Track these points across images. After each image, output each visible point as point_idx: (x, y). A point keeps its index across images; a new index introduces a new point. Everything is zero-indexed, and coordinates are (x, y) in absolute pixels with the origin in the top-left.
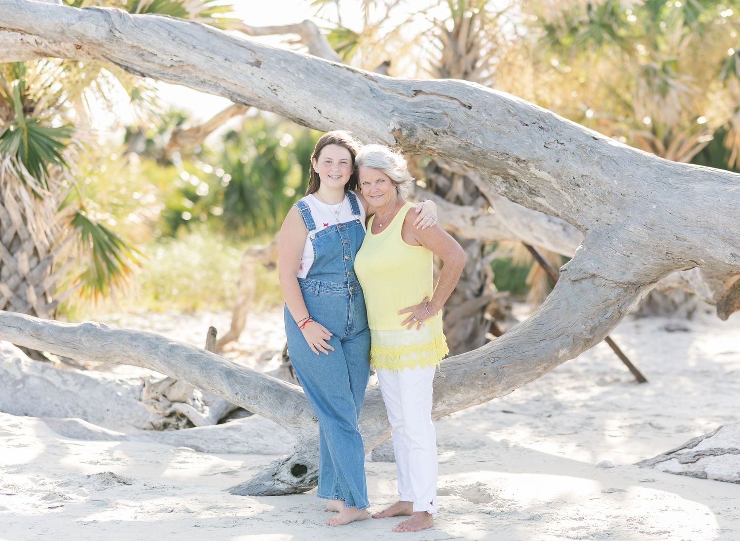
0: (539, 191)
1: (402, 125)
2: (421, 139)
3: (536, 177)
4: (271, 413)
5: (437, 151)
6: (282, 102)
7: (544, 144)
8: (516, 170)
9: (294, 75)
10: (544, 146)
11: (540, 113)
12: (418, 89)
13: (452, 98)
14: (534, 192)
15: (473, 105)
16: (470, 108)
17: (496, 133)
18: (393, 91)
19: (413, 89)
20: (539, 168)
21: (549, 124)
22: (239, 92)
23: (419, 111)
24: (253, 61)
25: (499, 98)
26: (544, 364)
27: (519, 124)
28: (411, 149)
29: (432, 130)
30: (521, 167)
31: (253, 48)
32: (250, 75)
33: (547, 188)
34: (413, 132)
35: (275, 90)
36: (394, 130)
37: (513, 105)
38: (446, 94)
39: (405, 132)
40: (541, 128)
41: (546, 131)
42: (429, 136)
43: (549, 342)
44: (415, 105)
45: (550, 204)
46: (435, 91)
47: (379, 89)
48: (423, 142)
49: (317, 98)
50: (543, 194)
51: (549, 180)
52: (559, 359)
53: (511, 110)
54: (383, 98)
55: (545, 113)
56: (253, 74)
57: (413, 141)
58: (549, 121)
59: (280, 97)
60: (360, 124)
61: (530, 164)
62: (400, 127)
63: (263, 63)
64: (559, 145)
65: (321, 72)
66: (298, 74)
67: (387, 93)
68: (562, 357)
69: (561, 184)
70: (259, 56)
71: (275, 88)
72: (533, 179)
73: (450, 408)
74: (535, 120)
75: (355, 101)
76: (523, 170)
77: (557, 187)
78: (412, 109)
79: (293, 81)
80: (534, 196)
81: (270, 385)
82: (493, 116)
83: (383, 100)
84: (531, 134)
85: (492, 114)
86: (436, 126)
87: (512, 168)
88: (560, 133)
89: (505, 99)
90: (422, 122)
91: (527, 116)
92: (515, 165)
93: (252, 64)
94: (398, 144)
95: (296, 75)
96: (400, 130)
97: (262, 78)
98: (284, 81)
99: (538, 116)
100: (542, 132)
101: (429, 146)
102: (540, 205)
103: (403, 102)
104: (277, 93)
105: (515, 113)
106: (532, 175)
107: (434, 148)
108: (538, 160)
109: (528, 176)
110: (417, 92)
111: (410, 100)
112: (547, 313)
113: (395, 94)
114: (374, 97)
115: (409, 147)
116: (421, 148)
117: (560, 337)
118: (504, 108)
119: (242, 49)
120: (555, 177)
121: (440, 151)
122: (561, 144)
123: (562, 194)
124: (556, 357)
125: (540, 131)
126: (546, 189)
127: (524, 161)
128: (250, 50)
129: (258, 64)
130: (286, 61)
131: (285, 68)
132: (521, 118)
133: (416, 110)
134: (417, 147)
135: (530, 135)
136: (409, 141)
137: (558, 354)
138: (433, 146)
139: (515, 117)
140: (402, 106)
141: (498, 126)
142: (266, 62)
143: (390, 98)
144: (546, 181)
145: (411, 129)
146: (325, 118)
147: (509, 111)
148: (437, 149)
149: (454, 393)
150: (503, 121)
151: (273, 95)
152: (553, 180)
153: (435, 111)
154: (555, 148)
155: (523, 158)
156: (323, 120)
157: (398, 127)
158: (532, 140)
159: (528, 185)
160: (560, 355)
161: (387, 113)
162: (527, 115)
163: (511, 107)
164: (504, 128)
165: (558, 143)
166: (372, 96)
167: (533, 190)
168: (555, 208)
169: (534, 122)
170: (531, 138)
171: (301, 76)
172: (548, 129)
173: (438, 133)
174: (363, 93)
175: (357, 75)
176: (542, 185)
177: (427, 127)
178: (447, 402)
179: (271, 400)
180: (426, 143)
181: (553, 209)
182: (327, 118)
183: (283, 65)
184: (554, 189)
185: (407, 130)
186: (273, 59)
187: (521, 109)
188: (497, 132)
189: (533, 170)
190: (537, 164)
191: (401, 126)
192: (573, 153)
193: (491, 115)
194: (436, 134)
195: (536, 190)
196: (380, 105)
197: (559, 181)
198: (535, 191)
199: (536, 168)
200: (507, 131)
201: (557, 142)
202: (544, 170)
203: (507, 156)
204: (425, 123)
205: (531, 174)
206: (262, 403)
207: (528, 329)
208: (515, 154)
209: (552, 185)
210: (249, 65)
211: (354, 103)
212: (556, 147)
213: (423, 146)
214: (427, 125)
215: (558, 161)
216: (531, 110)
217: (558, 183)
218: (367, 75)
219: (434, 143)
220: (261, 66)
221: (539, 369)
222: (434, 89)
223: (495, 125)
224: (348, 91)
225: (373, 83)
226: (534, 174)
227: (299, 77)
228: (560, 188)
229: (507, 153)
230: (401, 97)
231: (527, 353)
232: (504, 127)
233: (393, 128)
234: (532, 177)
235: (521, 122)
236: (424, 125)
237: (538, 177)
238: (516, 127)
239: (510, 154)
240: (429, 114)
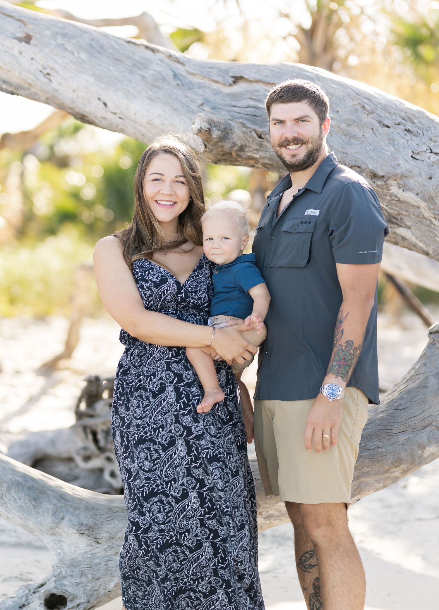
0: (402, 219)
1: (211, 123)
2: (239, 143)
3: (399, 200)
4: (21, 519)
5: (261, 161)
6: (57, 91)
7: (411, 154)
9: (73, 54)
10: (412, 157)
11: (406, 111)
12: (238, 75)
14: (395, 220)
17: (344, 137)
18: (205, 77)
19: (231, 74)
20: (404, 188)
21: (419, 125)
23: (239, 105)
24: (21, 35)
25: (350, 88)
26: (403, 466)
27: (378, 125)
28: (225, 157)
29: (255, 131)
30: (378, 186)
31: (22, 19)
32: (17, 54)
33: (414, 215)
34: (227, 133)
35: (48, 74)
36: (200, 131)
37: (369, 98)
39: (216, 134)
40: (408, 131)
41: (414, 135)
42: (251, 140)
43: (412, 436)
44: (234, 96)
45: (417, 238)
46: (261, 78)
47: (185, 74)
48: (242, 148)
49: (102, 85)
50: (409, 224)
51: (416, 204)
52: (425, 459)
53: (366, 106)
54: (190, 87)
55: (413, 111)
56: (21, 53)
57: (227, 146)
58: (420, 122)
59: (55, 85)
60: (157, 121)
61: (391, 182)
62: (209, 126)
63: (34, 38)
64: (433, 155)
65: (110, 51)
66: (79, 53)
67: (197, 80)
68: (429, 456)
69: (434, 210)
70: (30, 29)
71: (48, 71)
72: (395, 202)
73: (268, 522)
74: (399, 120)
75: (151, 90)
76: (380, 190)
77: (427, 214)
78: (228, 102)
79: (72, 62)
80: (396, 226)
81: (21, 480)
82: (340, 113)
83: (190, 89)
84: (393, 140)
85: (339, 110)
86: (261, 127)
88: (434, 139)
89: (358, 90)
90: (241, 120)
91: (388, 115)
93: (20, 40)
94: (207, 150)
95: (76, 54)
96: (209, 131)
97: (32, 59)
98: (60, 61)
99: (403, 114)
100: (408, 136)
101: (250, 154)
102: (404, 238)
103: (217, 93)
104: (51, 78)
105: (372, 110)
106: (393, 198)
107: (255, 156)
108: (403, 176)
109: (388, 198)
110: (237, 79)
111: (227, 90)
112: (409, 392)
113: (207, 82)
114: (178, 84)
115: (223, 155)
116: (239, 156)
117: (428, 429)
118: (356, 103)
119: (9, 19)
120: (425, 201)
121: (266, 161)
122: (436, 154)
123: (434, 225)
124: (421, 457)
125: (406, 135)
126: (412, 216)
127: (383, 177)
128: (19, 20)
129: (27, 39)
130: (64, 35)
131: (62, 45)
132: (381, 117)
133: (234, 103)
134: (234, 155)
135: (392, 141)
136: (222, 147)
137: (423, 452)
138: (256, 153)
139: (372, 115)
140: (216, 98)
141: (347, 128)
142: (38, 36)
143: (200, 86)
144: (413, 206)
145: (225, 129)
146: (112, 112)
147: (363, 107)
148: (261, 158)
149: (274, 502)
150: (354, 121)
151: (46, 81)
152: (423, 204)
154: (428, 160)
155: (381, 173)
156: (110, 116)
157: (205, 126)
158: (394, 148)
159: (386, 210)
160: (426, 455)
161: (194, 107)
162: (389, 113)
163: (366, 101)
164: (355, 130)
165: (431, 152)
166: (174, 83)
167: (394, 218)
168: (425, 243)
169: (397, 122)
170: (393, 145)
171: (83, 55)
172: (418, 133)
173: (263, 136)
174: (164, 79)
175: (159, 56)
176: (406, 211)
177: (248, 128)
178: (264, 513)
179: (22, 501)
180: (247, 149)
181: (421, 245)
182: (115, 114)
183: (60, 40)
184: (424, 217)
185: (219, 130)
186: (48, 33)
187: (380, 104)
188: (345, 135)
189: (394, 189)
190: (400, 182)
191: (210, 124)
193: (338, 112)
194: (260, 137)
195: (399, 217)
196: (186, 96)
197: (432, 207)
198: (397, 219)
199: (399, 188)
200: (360, 134)
201: (430, 151)
202: (410, 190)
203: (358, 170)
204: (245, 122)
205: (391, 195)
206: (9, 505)
207: (381, 415)
208: (371, 167)
209: (421, 212)
210: (15, 41)
211: (150, 93)
212: (429, 158)
213: (242, 154)
214: (249, 125)
215: (431, 178)
216: (394, 106)
217: (429, 209)
218: (170, 56)
219: (257, 150)
220: (32, 42)
221: (394, 472)
222: (260, 75)
223: (343, 125)
224: (143, 77)
225: (178, 66)
226: (396, 196)
227: (79, 58)
228: (432, 215)
229: (359, 165)
230: (215, 86)
231: (380, 450)
232: (356, 129)
233: (199, 127)
234: (393, 200)
235: (380, 122)
236: (244, 125)
237: (401, 200)
238: (372, 129)
239: (363, 167)
240: (252, 109)
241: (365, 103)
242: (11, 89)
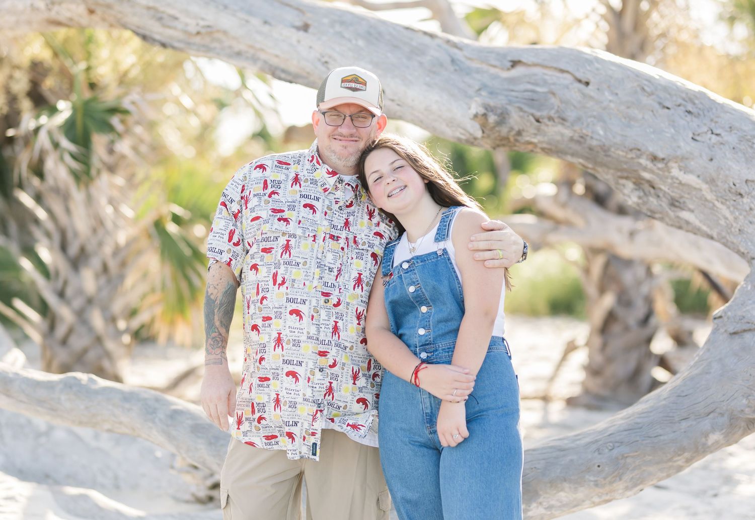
0: (684, 202)
1: (487, 107)
2: (516, 128)
3: (680, 183)
5: (540, 145)
7: (691, 135)
8: (651, 171)
9: (351, 41)
10: (692, 138)
11: (687, 92)
12: (516, 59)
13: (562, 71)
14: (677, 204)
15: (592, 80)
16: (587, 84)
17: (623, 120)
18: (483, 62)
19: (509, 58)
20: (685, 170)
21: (700, 106)
22: (283, 66)
23: (515, 89)
24: (299, 23)
25: (629, 70)
26: (687, 455)
27: (657, 106)
28: (503, 142)
29: (533, 115)
30: (659, 169)
31: (300, 7)
32: (295, 43)
33: (696, 198)
34: (504, 118)
35: (326, 62)
36: (476, 116)
37: (650, 80)
38: (555, 65)
39: (492, 119)
40: (689, 112)
41: (695, 116)
42: (528, 124)
43: (694, 423)
44: (512, 80)
45: (701, 221)
46: (540, 61)
47: (463, 59)
48: (519, 133)
49: (380, 72)
50: (691, 207)
51: (697, 186)
52: (709, 447)
53: (645, 87)
54: (467, 71)
55: (695, 92)
56: (299, 42)
57: (504, 130)
58: (701, 103)
60: (435, 107)
61: (672, 164)
62: (485, 111)
63: (312, 27)
64: (714, 137)
65: (388, 37)
66: (356, 40)
67: (475, 65)
68: (713, 444)
69: (715, 192)
70: (308, 18)
71: (326, 59)
72: (676, 185)
73: (549, 513)
74: (680, 101)
75: (428, 76)
76: (661, 172)
77: (709, 196)
78: (506, 87)
79: (349, 49)
80: (678, 209)
82: (619, 95)
83: (468, 74)
84: (673, 121)
85: (619, 92)
86: (539, 110)
87: (645, 169)
88: (716, 119)
89: (638, 71)
90: (517, 105)
91: (668, 96)
92: (649, 165)
93: (298, 28)
94: (485, 135)
95: (354, 42)
96: (485, 115)
97: (310, 47)
98: (338, 49)
99: (684, 95)
100: (689, 117)
101: (528, 139)
102: (687, 223)
103: (495, 77)
104: (329, 66)
105: (652, 91)
106: (675, 180)
107: (535, 140)
108: (683, 158)
109: (669, 181)
110: (515, 63)
111: (505, 74)
112: (692, 379)
113: (485, 67)
114: (456, 70)
115: (501, 140)
116: (516, 140)
117: (711, 416)
118: (635, 84)
119: (287, 8)
120: (707, 183)
121: (545, 145)
122: (717, 135)
123: (717, 208)
124: (704, 444)
125: (686, 116)
126: (694, 198)
127: (663, 159)
128: (297, 9)
129: (305, 28)
130: (342, 23)
131: (340, 32)
132: (661, 98)
133: (512, 87)
134: (512, 139)
135: (672, 123)
136: (499, 132)
137: (707, 440)
138: (534, 138)
139: (652, 97)
140: (494, 82)
141: (627, 110)
142: (315, 24)
143: (478, 71)
144: (695, 188)
145: (502, 114)
146: (390, 99)
147: (643, 88)
148: (540, 142)
149: (555, 492)
150: (633, 103)
151: (324, 69)
152: (704, 186)
153: (539, 89)
154: (708, 142)
155: (661, 155)
157: (481, 111)
158: (675, 130)
159: (669, 194)
160: (710, 442)
161: (471, 92)
162: (670, 94)
163: (646, 83)
164: (635, 112)
165: (712, 133)
166: (452, 68)
167: (677, 201)
168: (708, 226)
169: (678, 103)
170: (674, 127)
171: (361, 43)
172: (699, 114)
173: (541, 120)
174: (441, 65)
175: (437, 41)
176: (689, 194)
177: (525, 112)
178: (545, 504)
180: (524, 134)
181: (704, 228)
182: (393, 100)
183: (338, 28)
184: (706, 200)
185: (495, 114)
186: (326, 21)
187: (660, 85)
188: (625, 118)
189: (675, 172)
190: (681, 164)
191: (486, 109)
192: (734, 148)
193: (617, 94)
194: (538, 121)
195: (681, 201)
196: (464, 81)
197: (713, 188)
198: (680, 203)
199: (680, 170)
200: (640, 116)
201: (710, 132)
202: (691, 172)
203: (638, 153)
204: (523, 106)
205: (672, 178)
207: (664, 402)
208: (651, 149)
209: (703, 195)
210: (294, 30)
211: (428, 79)
212: (710, 139)
213: (519, 138)
214: (526, 108)
215: (711, 160)
216: (675, 87)
217: (711, 191)
218: (449, 41)
219: (535, 134)
220: (310, 30)
221: (678, 461)
222: (538, 59)
223: (623, 108)
224: (421, 64)
225: (456, 51)
226: (677, 179)
227: (357, 45)
228: (715, 198)
229: (639, 148)
230: (493, 71)
231: (662, 438)
232: (636, 112)
233: (475, 112)
234: (675, 183)
235: (660, 103)
236: (521, 109)
237: (683, 182)
238: (652, 111)
239: (643, 149)
240: (529, 94)
241: (645, 85)
242: (289, 78)
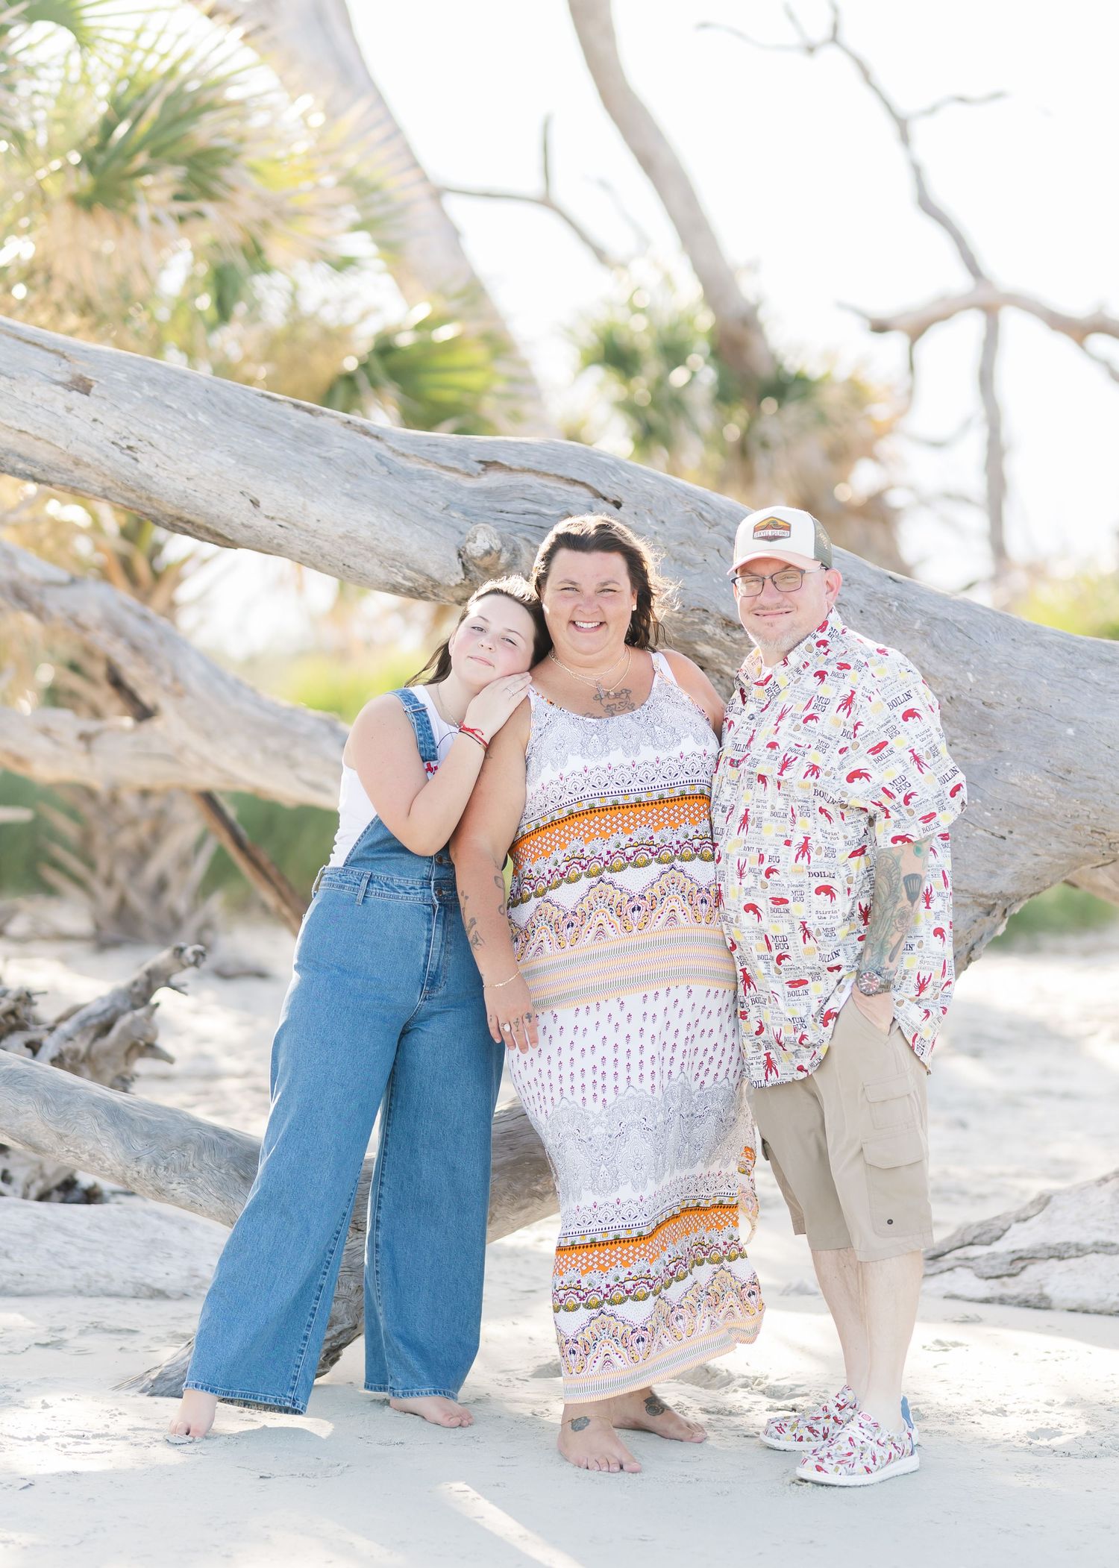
1: (502, 540)
4: (223, 1201)
6: (150, 477)
8: (719, 644)
9: (185, 416)
12: (487, 459)
13: (574, 482)
15: (625, 499)
16: (618, 505)
17: (673, 563)
18: (429, 461)
23: (508, 510)
24: (66, 378)
27: (725, 543)
30: (734, 641)
31: (61, 349)
32: (62, 412)
35: (130, 448)
36: (488, 553)
38: (560, 473)
44: (491, 494)
46: (527, 465)
49: (251, 470)
53: (704, 513)
54: (407, 476)
56: (69, 410)
59: (145, 466)
60: (364, 534)
62: (501, 545)
63: (95, 385)
65: (244, 411)
66: (194, 414)
67: (413, 465)
70: (83, 368)
71: (132, 443)
75: (348, 481)
76: (736, 646)
78: (487, 505)
79: (183, 428)
81: (214, 1137)
82: (667, 524)
83: (410, 480)
85: (665, 520)
87: (709, 640)
92: (720, 634)
93: (67, 386)
95: (190, 416)
96: (500, 551)
97: (95, 420)
98: (159, 428)
103: (460, 487)
104: (138, 456)
105: (714, 520)
110: (488, 466)
111: (470, 483)
113: (433, 470)
114: (391, 474)
118: (688, 507)
119: (30, 348)
128: (54, 352)
129: (82, 386)
130: (153, 382)
131: (155, 398)
132: (728, 531)
133: (499, 506)
139: (716, 529)
140: (459, 496)
141: (680, 548)
142: (102, 381)
143: (424, 476)
146: (267, 517)
147: (701, 514)
150: (689, 537)
151: (125, 459)
153: (544, 510)
156: (260, 522)
163: (703, 505)
164: (691, 552)
166: (382, 471)
171: (202, 418)
174: (364, 464)
175: (325, 421)
179: (223, 1171)
182: (273, 519)
183: (147, 390)
185: (509, 551)
186: (121, 376)
188: (676, 560)
191: (502, 542)
192: (862, 612)
193: (663, 522)
196: (412, 492)
200: (699, 558)
203: (703, 615)
204: (530, 537)
206: (199, 1180)
208: (724, 610)
210: (59, 388)
211: (348, 486)
218: (349, 422)
220: (93, 390)
222: (529, 461)
223: (673, 544)
224: (325, 459)
227: (198, 422)
229: (706, 607)
230: (448, 476)
232: (693, 550)
238: (718, 551)
239: (711, 609)
240: (535, 517)
241: (702, 508)
